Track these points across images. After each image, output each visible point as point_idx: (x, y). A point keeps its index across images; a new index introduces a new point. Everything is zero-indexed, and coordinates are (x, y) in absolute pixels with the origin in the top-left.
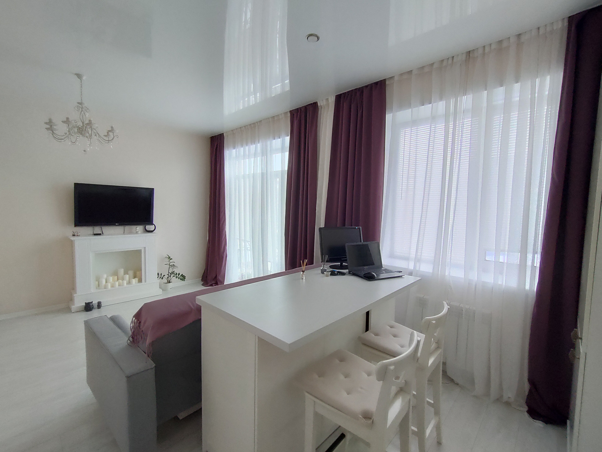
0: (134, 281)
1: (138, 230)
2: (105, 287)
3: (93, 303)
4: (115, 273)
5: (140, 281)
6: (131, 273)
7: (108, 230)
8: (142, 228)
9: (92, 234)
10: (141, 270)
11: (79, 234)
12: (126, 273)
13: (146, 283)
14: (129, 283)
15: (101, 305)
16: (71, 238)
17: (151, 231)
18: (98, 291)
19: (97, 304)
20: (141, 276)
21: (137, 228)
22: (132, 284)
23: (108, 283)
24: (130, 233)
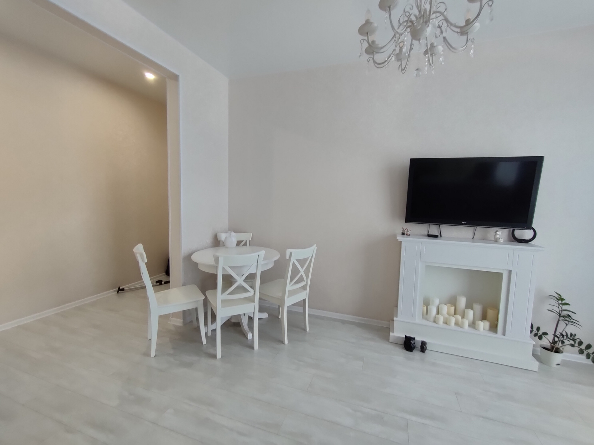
0: (483, 325)
2: (435, 321)
3: (415, 339)
4: (453, 301)
5: (494, 328)
6: (478, 308)
7: (449, 231)
8: (509, 232)
9: (426, 233)
10: (497, 309)
11: (409, 232)
12: (469, 306)
13: (505, 336)
14: (473, 325)
15: (426, 348)
16: (400, 238)
17: (526, 241)
18: (424, 322)
19: (421, 344)
20: (497, 320)
21: (498, 233)
22: (477, 330)
23: (441, 315)
24: (484, 239)
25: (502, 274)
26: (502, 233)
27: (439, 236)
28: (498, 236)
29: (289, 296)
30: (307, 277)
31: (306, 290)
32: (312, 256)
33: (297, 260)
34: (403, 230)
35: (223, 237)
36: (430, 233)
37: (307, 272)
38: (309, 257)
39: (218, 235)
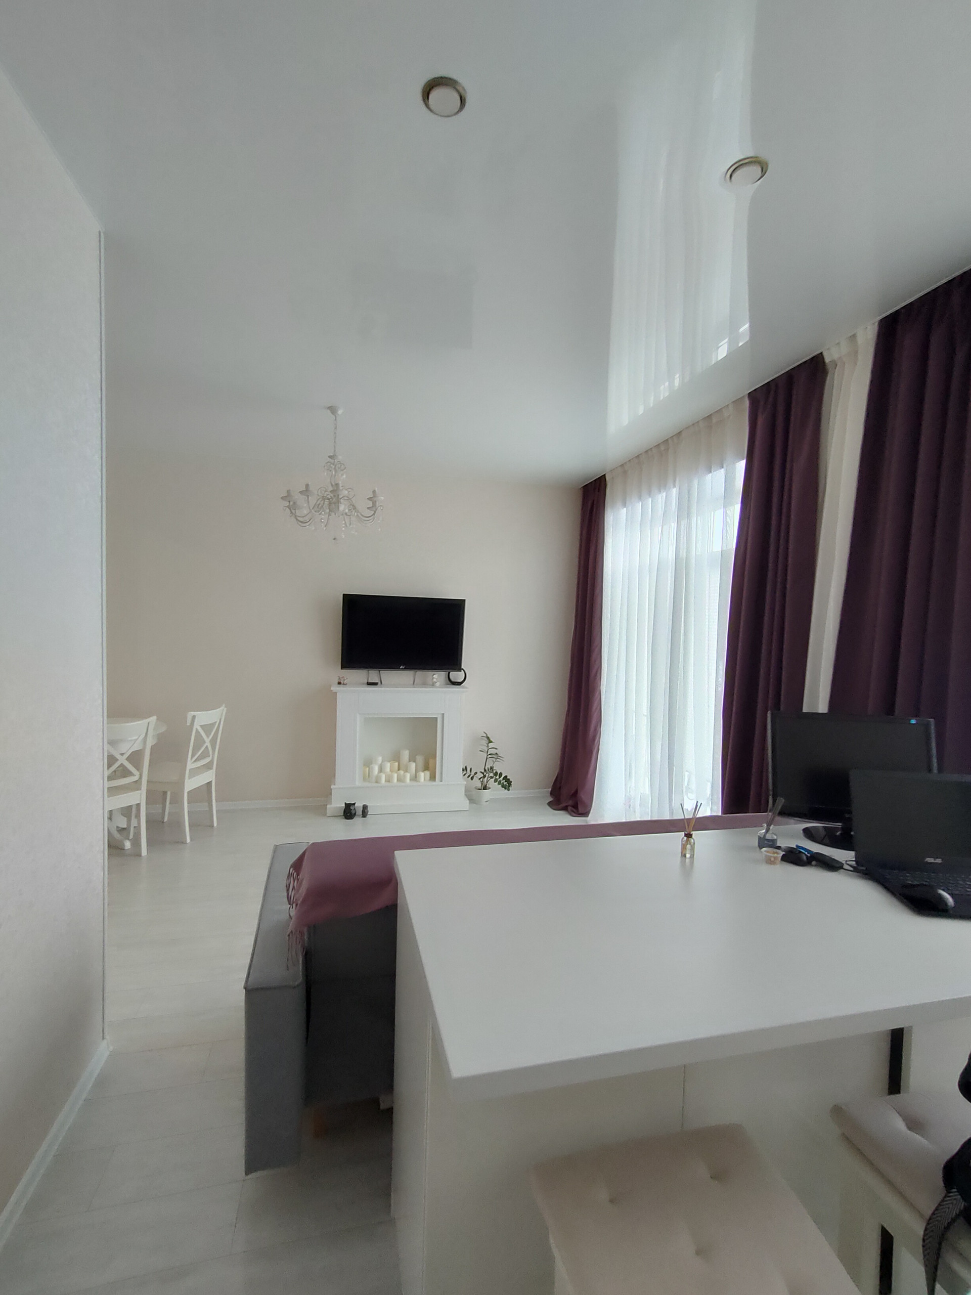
0: (423, 776)
1: (436, 679)
2: (377, 781)
3: (356, 805)
4: (396, 757)
5: (433, 778)
6: (420, 759)
7: (389, 676)
8: (446, 674)
9: (366, 681)
10: (435, 757)
11: (346, 681)
12: (412, 759)
13: (441, 783)
14: (415, 778)
15: (368, 812)
16: (335, 688)
17: (459, 684)
18: (367, 784)
19: (362, 809)
20: (435, 769)
21: (434, 676)
22: (419, 782)
23: (384, 773)
24: (425, 684)
25: (436, 719)
26: (438, 676)
27: (379, 683)
28: (435, 680)
29: (189, 778)
30: (214, 749)
31: (211, 769)
32: (220, 719)
33: (201, 726)
34: (339, 679)
36: (370, 681)
37: (213, 742)
38: (216, 722)
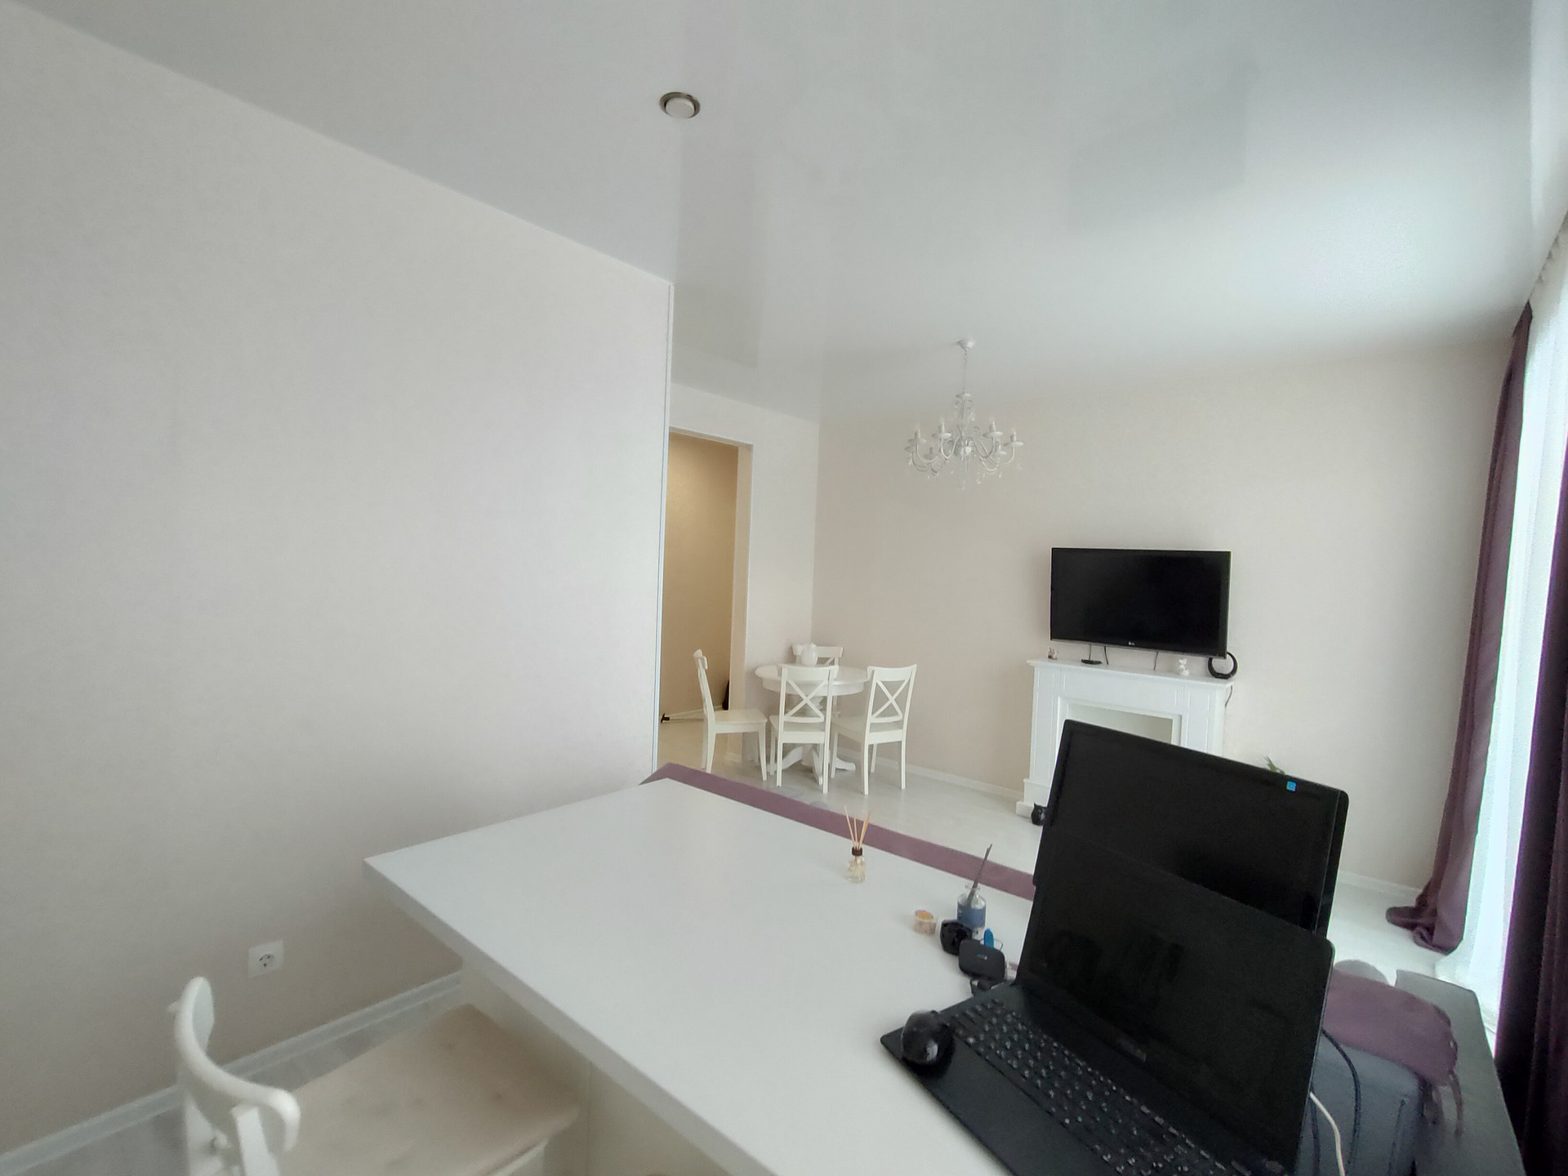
7: (1117, 654)
11: (1058, 655)
21: (1182, 661)
24: (1170, 672)
25: (1173, 721)
26: (1189, 664)
27: (1102, 662)
28: (1182, 666)
29: (871, 732)
30: (903, 709)
31: (902, 728)
32: (910, 679)
33: (883, 683)
34: (1049, 651)
35: (799, 650)
36: (1090, 658)
38: (904, 681)
39: (793, 647)
